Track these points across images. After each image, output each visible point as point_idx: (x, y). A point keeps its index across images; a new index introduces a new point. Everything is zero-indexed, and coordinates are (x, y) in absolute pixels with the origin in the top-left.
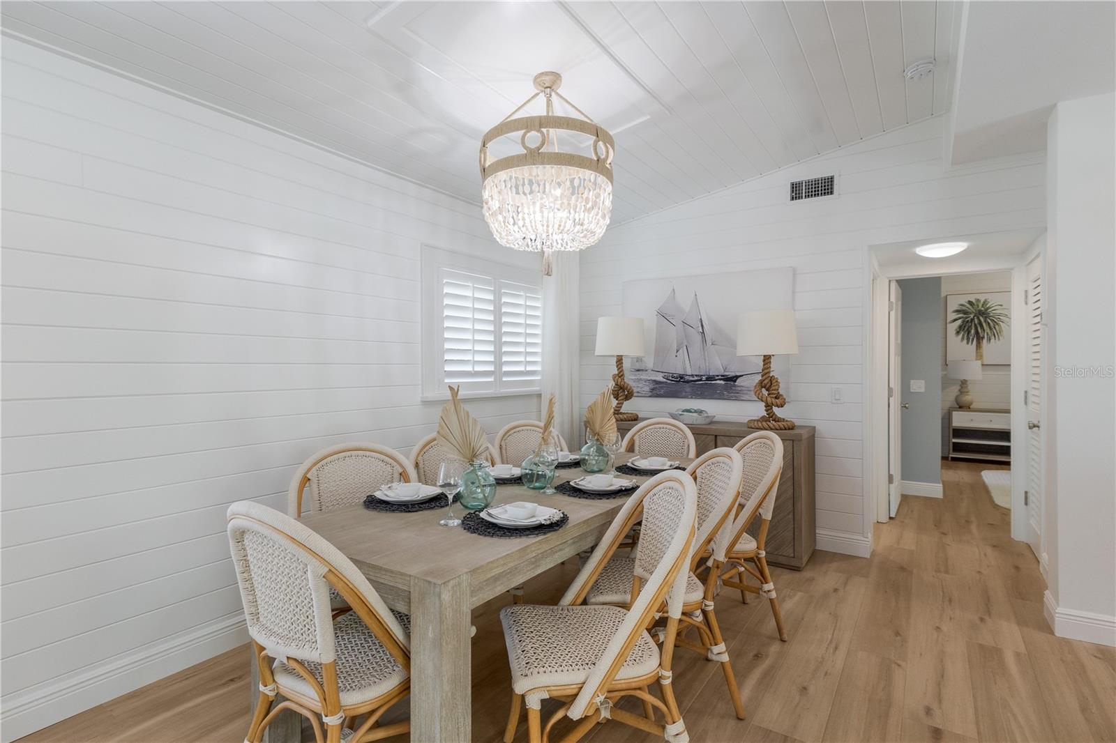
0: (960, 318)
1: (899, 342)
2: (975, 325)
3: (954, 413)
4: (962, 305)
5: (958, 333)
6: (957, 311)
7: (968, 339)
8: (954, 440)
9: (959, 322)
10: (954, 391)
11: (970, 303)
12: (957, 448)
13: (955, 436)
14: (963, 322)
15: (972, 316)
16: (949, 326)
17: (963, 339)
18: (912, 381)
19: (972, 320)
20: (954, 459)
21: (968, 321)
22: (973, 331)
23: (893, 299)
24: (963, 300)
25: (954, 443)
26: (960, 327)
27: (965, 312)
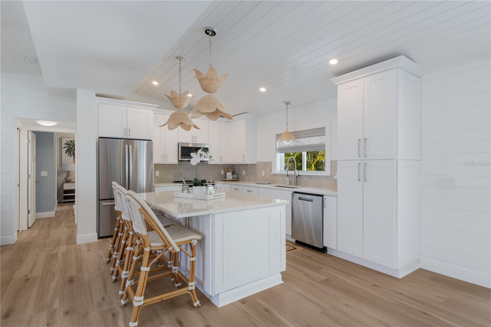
0: (67, 147)
1: (35, 155)
2: (73, 150)
3: (64, 184)
4: (68, 142)
5: (66, 153)
6: (66, 144)
7: (70, 155)
8: (64, 195)
9: (67, 148)
10: (65, 175)
11: (71, 141)
12: (65, 198)
13: (64, 193)
14: (68, 148)
15: (72, 146)
16: (62, 149)
17: (68, 155)
18: (42, 172)
19: (72, 148)
20: (64, 202)
21: (70, 148)
22: (72, 152)
23: (30, 138)
24: (68, 140)
25: (64, 196)
26: (67, 150)
27: (69, 145)
